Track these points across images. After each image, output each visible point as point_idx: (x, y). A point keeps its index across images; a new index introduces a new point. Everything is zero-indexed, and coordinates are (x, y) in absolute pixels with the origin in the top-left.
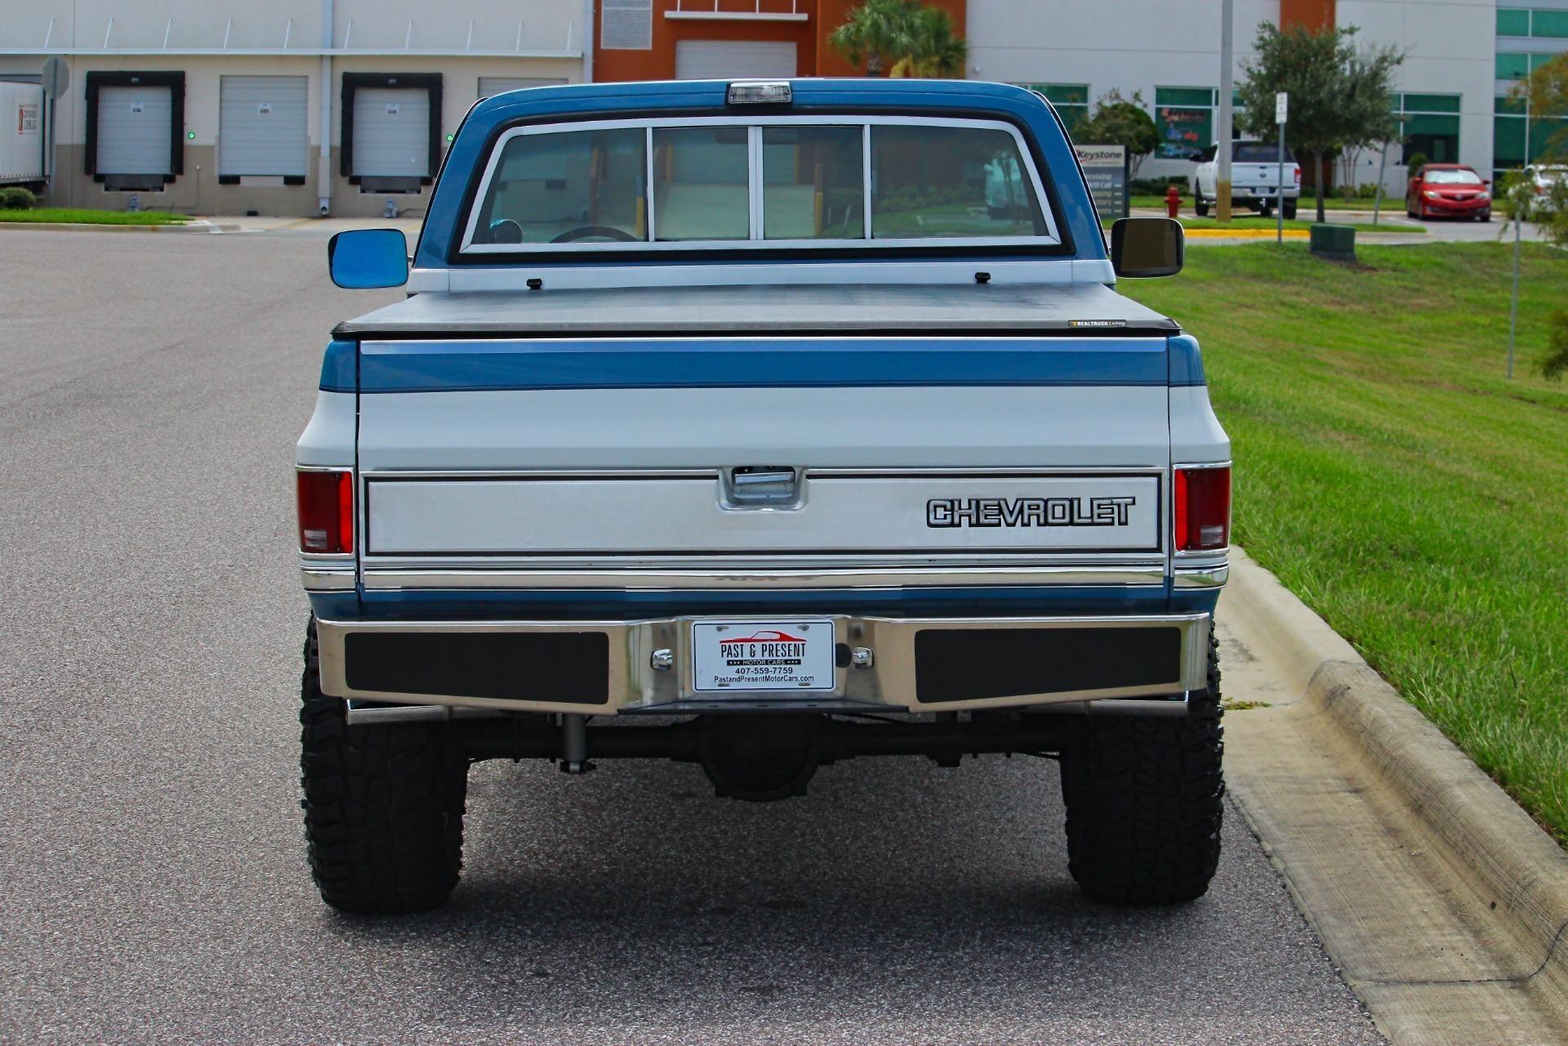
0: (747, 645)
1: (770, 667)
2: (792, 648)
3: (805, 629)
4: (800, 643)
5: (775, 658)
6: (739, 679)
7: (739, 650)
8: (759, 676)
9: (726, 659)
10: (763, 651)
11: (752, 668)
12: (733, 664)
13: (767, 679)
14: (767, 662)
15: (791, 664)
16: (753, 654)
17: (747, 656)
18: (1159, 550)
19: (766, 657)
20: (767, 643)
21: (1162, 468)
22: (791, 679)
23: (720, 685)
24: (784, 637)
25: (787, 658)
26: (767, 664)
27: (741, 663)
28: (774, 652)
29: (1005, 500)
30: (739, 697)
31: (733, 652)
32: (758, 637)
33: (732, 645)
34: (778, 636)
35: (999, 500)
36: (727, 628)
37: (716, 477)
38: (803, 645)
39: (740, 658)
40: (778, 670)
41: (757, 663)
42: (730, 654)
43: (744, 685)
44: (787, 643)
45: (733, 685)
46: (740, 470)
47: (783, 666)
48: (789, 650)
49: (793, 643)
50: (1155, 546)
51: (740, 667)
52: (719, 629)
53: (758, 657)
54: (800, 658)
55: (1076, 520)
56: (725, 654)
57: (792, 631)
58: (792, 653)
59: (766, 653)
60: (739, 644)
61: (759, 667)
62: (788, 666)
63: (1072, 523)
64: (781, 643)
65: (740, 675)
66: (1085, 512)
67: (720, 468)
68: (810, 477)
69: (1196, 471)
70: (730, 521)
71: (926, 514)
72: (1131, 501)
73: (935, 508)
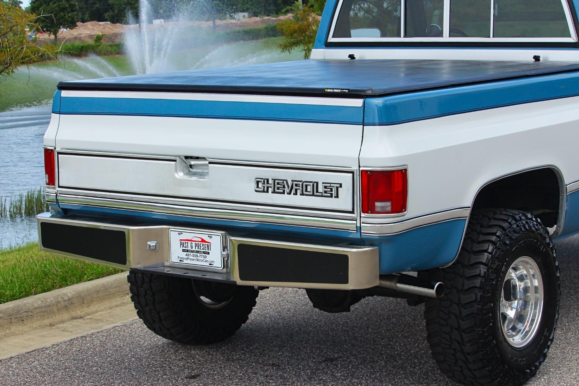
0: (190, 242)
1: (198, 254)
2: (206, 246)
3: (211, 237)
4: (209, 244)
5: (200, 250)
6: (187, 259)
7: (187, 245)
8: (194, 258)
9: (182, 248)
10: (196, 246)
11: (192, 254)
12: (184, 251)
13: (198, 260)
14: (197, 252)
15: (206, 254)
16: (192, 247)
17: (190, 248)
18: (353, 212)
19: (197, 249)
20: (197, 243)
21: (355, 168)
22: (206, 261)
23: (180, 261)
24: (203, 241)
25: (204, 251)
26: (197, 253)
27: (188, 251)
28: (200, 247)
29: (286, 181)
30: (188, 267)
31: (185, 245)
32: (193, 239)
33: (184, 242)
34: (200, 240)
35: (283, 180)
36: (182, 234)
37: (175, 161)
38: (210, 245)
39: (187, 249)
40: (201, 256)
41: (192, 252)
42: (183, 246)
43: (188, 262)
44: (204, 243)
45: (185, 261)
46: (187, 157)
47: (203, 255)
48: (205, 247)
49: (206, 244)
50: (351, 210)
51: (187, 253)
52: (179, 234)
53: (194, 249)
54: (209, 251)
55: (315, 193)
56: (182, 246)
57: (206, 238)
58: (206, 249)
59: (197, 247)
60: (186, 242)
61: (194, 254)
62: (205, 255)
63: (313, 195)
64: (202, 243)
65: (188, 257)
66: (321, 189)
67: (179, 156)
68: (210, 163)
69: (371, 171)
70: (180, 182)
71: (254, 185)
72: (341, 186)
73: (258, 183)
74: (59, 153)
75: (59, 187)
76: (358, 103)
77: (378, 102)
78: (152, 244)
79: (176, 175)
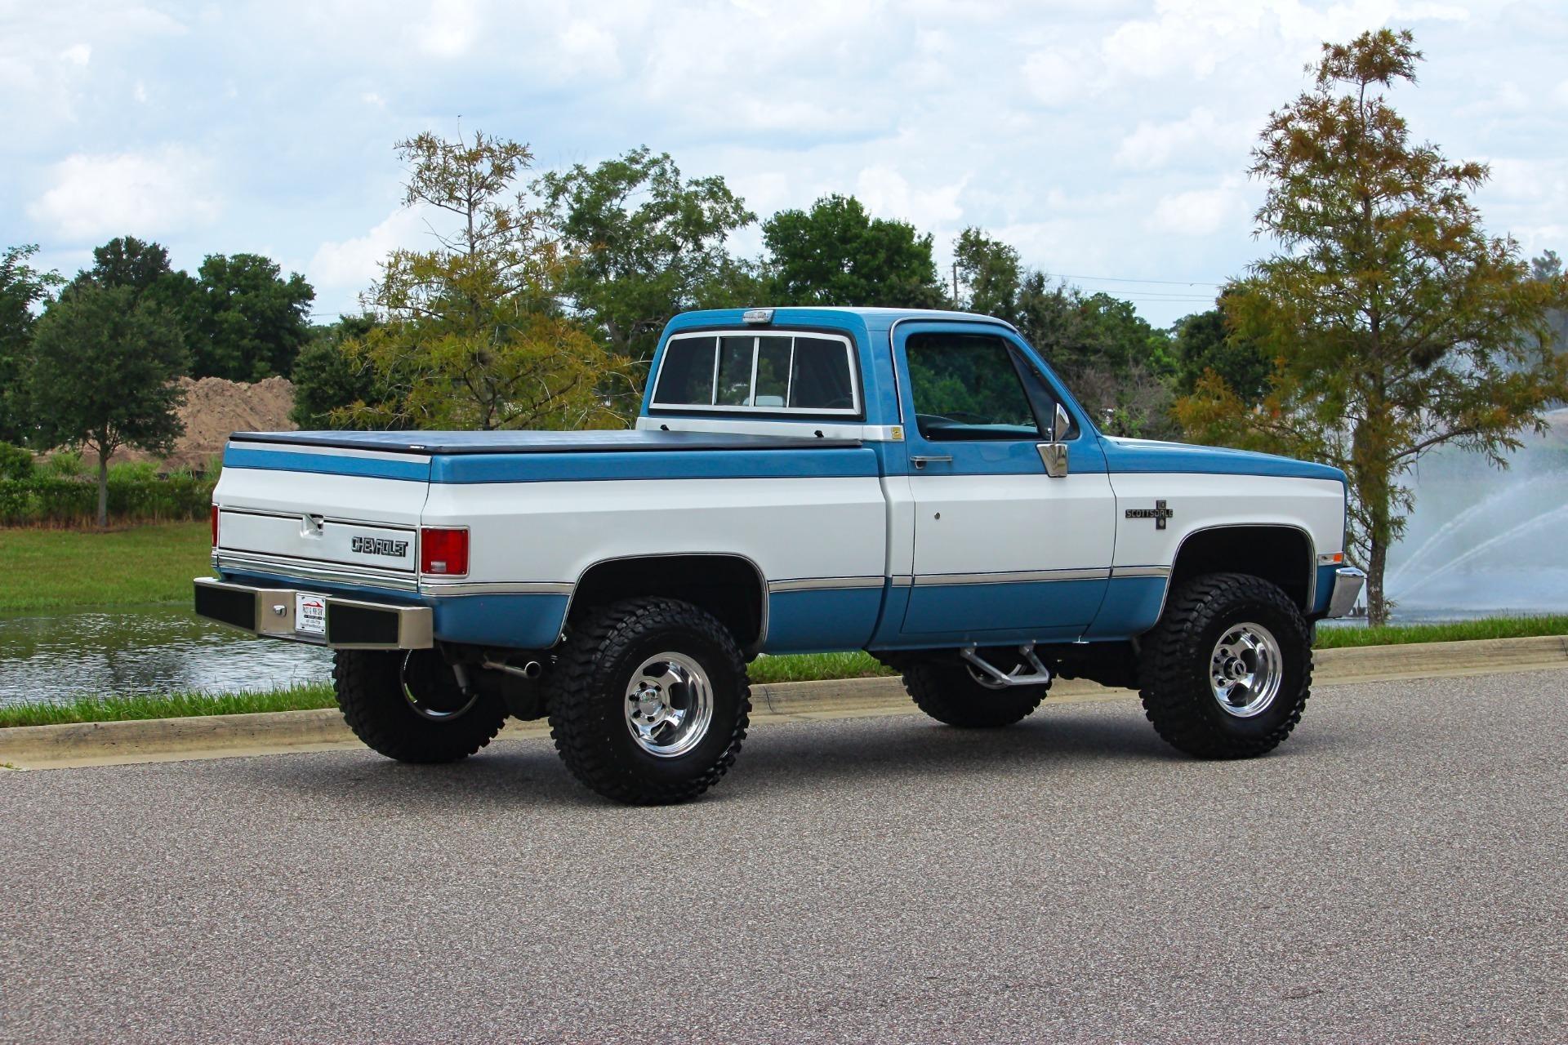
0: (310, 607)
1: (316, 620)
3: (324, 601)
7: (308, 610)
8: (313, 624)
9: (305, 614)
12: (306, 617)
15: (320, 619)
16: (311, 612)
17: (309, 613)
18: (414, 572)
21: (418, 526)
23: (303, 627)
24: (317, 604)
27: (308, 617)
29: (373, 539)
32: (311, 604)
35: (371, 539)
36: (304, 598)
37: (303, 519)
46: (313, 516)
48: (320, 612)
50: (414, 570)
52: (302, 598)
53: (311, 614)
55: (390, 552)
56: (305, 611)
57: (321, 602)
59: (315, 612)
60: (307, 606)
61: (311, 619)
63: (389, 554)
66: (394, 548)
67: (306, 514)
68: (325, 521)
69: (430, 530)
70: (304, 542)
71: (351, 544)
72: (407, 544)
73: (354, 542)
74: (221, 510)
75: (220, 548)
76: (426, 459)
77: (446, 459)
78: (278, 608)
79: (302, 534)
